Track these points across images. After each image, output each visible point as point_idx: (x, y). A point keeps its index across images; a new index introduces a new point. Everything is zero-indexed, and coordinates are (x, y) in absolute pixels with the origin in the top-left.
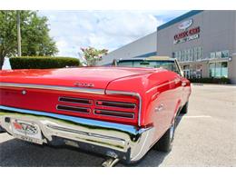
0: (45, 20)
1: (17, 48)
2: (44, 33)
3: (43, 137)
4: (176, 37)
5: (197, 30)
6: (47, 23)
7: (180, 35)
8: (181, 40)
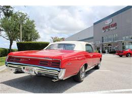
0: (33, 21)
3: (35, 73)
4: (104, 29)
6: (34, 23)
7: (106, 27)
8: (107, 30)
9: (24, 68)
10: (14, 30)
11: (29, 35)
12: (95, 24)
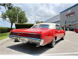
1: (17, 21)
2: (24, 16)
3: (26, 42)
4: (66, 16)
5: (73, 13)
6: (25, 13)
8: (68, 16)
9: (20, 39)
10: (14, 17)
11: (22, 20)
12: (61, 13)
